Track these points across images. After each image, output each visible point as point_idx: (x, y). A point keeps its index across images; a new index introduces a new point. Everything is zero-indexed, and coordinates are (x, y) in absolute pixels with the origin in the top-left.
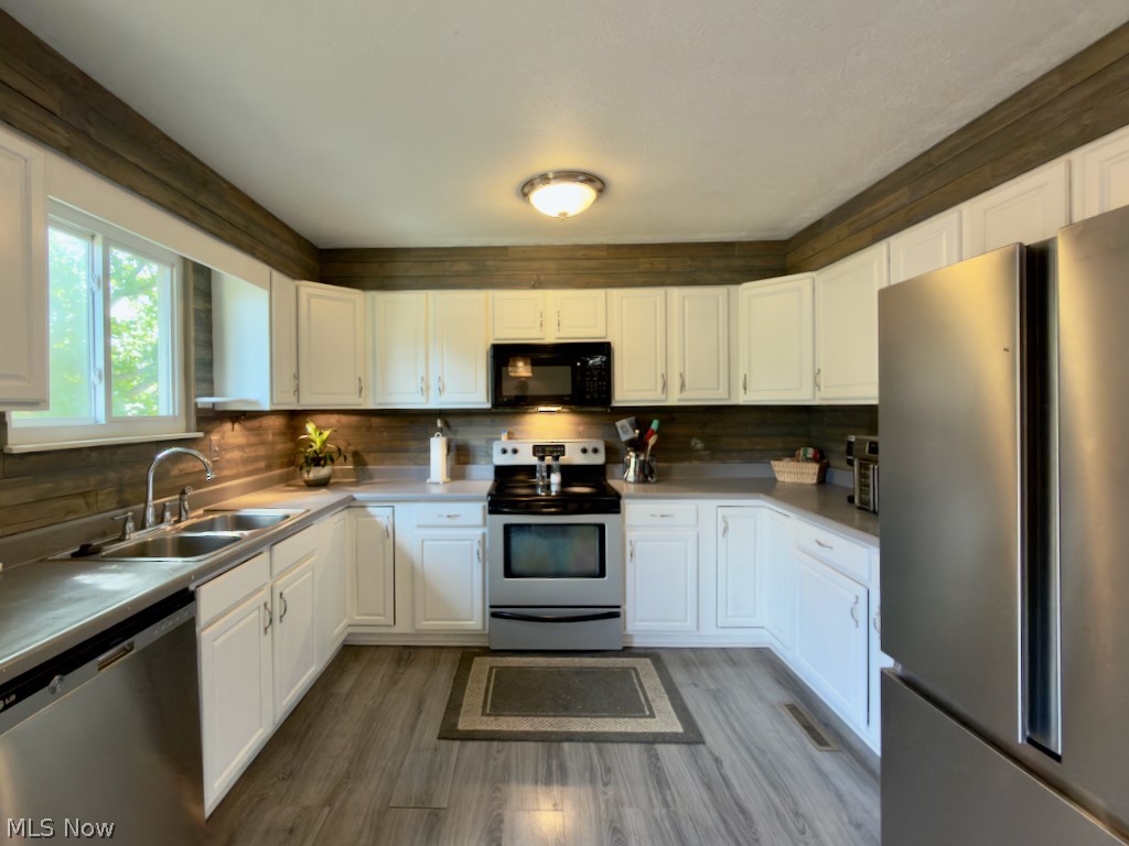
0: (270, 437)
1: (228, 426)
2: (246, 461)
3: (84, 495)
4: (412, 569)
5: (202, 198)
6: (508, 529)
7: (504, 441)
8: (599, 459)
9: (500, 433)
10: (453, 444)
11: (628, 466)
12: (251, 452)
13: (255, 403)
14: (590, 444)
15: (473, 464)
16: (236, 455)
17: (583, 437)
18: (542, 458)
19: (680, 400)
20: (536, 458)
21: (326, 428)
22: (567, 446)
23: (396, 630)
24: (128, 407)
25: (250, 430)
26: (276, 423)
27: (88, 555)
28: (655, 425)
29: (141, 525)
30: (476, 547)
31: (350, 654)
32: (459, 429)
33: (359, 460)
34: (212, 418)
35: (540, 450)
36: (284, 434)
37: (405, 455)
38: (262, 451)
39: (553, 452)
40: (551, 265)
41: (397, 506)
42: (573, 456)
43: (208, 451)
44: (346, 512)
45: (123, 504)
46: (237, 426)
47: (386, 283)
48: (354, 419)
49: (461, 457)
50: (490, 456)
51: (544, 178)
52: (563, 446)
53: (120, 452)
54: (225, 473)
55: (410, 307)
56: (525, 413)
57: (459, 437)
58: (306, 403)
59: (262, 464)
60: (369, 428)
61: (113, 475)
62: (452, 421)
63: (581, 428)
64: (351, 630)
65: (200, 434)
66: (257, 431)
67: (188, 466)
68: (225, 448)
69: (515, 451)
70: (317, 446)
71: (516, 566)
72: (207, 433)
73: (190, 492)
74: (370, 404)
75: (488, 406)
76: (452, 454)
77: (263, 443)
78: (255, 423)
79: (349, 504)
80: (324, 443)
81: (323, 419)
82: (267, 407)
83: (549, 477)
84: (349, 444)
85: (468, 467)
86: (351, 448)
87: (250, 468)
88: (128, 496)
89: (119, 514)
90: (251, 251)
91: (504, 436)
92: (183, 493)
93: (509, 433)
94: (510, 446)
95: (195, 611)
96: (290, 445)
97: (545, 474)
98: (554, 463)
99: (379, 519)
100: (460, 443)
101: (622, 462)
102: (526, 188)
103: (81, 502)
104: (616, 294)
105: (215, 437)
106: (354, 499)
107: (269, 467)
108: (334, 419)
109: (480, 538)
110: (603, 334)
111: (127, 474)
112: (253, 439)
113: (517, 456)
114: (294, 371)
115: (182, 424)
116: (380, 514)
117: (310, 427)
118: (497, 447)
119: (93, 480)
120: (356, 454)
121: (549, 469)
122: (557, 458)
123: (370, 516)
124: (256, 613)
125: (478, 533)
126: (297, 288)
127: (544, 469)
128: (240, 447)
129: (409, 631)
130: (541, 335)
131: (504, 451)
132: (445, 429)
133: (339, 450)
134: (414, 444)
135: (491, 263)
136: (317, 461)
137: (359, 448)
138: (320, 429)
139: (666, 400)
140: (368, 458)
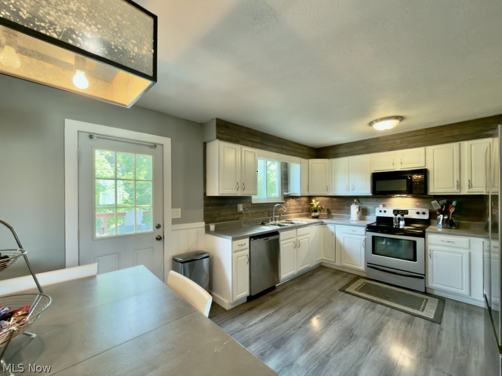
0: (303, 203)
1: (291, 200)
2: (296, 209)
3: (262, 213)
4: (341, 247)
5: (284, 147)
6: (373, 237)
7: (381, 207)
8: (426, 217)
9: (379, 205)
10: (361, 208)
11: (439, 220)
12: (298, 207)
13: (296, 194)
14: (421, 210)
15: (369, 215)
16: (293, 207)
17: (419, 207)
18: (396, 215)
19: (468, 192)
20: (393, 215)
21: (318, 201)
22: (409, 211)
23: (335, 264)
24: (273, 194)
25: (297, 201)
26: (305, 199)
27: (263, 224)
28: (454, 203)
29: (272, 221)
30: (363, 242)
31: (321, 267)
32: (363, 202)
33: (329, 211)
34: (287, 197)
35: (396, 212)
36: (307, 203)
37: (342, 210)
38: (300, 207)
39: (401, 213)
40: (398, 141)
41: (336, 225)
42: (412, 215)
43: (287, 206)
44: (321, 226)
45: (269, 216)
46: (294, 200)
47: (336, 156)
48: (327, 199)
49: (364, 212)
50: (375, 212)
51: (377, 121)
52: (408, 211)
53: (269, 205)
54: (291, 212)
55: (343, 163)
56: (391, 197)
57: (363, 206)
58: (311, 193)
59: (300, 211)
60: (332, 201)
61: (267, 210)
62: (360, 200)
63: (418, 204)
64: (322, 261)
65: (284, 202)
66: (299, 201)
67: (282, 209)
68: (290, 206)
69: (385, 212)
70: (315, 206)
71: (377, 251)
72: (286, 201)
73: (282, 215)
74: (331, 194)
75: (371, 195)
76: (361, 211)
77: (301, 205)
78: (298, 199)
79: (322, 224)
80: (317, 206)
81: (318, 199)
82: (299, 195)
83: (399, 222)
84: (326, 206)
85: (367, 216)
86: (327, 208)
87: (297, 211)
88: (270, 214)
89: (268, 218)
90: (295, 155)
91: (381, 206)
92: (280, 215)
93: (383, 205)
94: (383, 210)
95: (279, 236)
96: (308, 206)
97: (397, 221)
98: (401, 217)
99: (330, 229)
100: (364, 208)
101: (436, 219)
102: (371, 124)
103: (262, 214)
104: (430, 149)
105: (288, 202)
106: (323, 222)
107: (302, 212)
108: (321, 199)
109: (364, 239)
110: (424, 165)
111: (270, 209)
112: (298, 204)
113: (386, 213)
114: (307, 185)
115: (281, 199)
116: (331, 227)
117: (314, 201)
118: (377, 210)
119: (264, 210)
120: (328, 210)
121: (399, 219)
122: (403, 215)
123: (328, 228)
124: (292, 243)
125: (364, 237)
126: (308, 162)
127: (397, 219)
128: (294, 205)
129: (339, 265)
130: (393, 168)
131: (381, 211)
132: (358, 202)
133: (322, 208)
134: (346, 207)
135: (372, 144)
136: (315, 211)
137: (329, 208)
138: (316, 201)
139: (460, 192)
140: (332, 211)
